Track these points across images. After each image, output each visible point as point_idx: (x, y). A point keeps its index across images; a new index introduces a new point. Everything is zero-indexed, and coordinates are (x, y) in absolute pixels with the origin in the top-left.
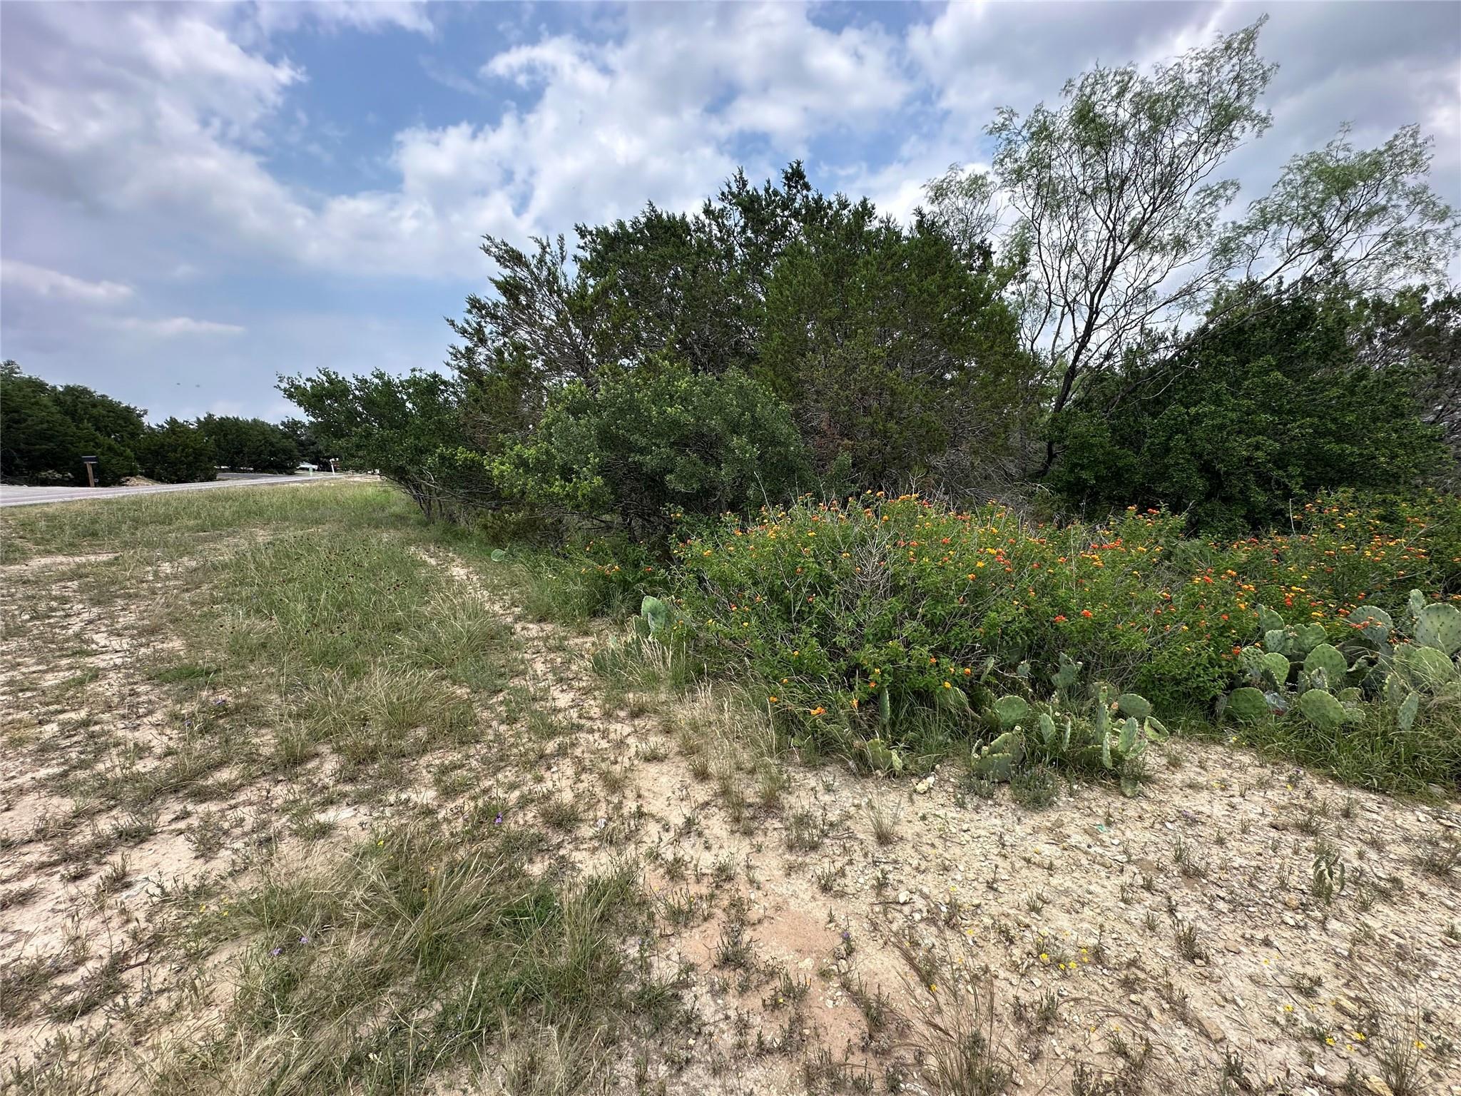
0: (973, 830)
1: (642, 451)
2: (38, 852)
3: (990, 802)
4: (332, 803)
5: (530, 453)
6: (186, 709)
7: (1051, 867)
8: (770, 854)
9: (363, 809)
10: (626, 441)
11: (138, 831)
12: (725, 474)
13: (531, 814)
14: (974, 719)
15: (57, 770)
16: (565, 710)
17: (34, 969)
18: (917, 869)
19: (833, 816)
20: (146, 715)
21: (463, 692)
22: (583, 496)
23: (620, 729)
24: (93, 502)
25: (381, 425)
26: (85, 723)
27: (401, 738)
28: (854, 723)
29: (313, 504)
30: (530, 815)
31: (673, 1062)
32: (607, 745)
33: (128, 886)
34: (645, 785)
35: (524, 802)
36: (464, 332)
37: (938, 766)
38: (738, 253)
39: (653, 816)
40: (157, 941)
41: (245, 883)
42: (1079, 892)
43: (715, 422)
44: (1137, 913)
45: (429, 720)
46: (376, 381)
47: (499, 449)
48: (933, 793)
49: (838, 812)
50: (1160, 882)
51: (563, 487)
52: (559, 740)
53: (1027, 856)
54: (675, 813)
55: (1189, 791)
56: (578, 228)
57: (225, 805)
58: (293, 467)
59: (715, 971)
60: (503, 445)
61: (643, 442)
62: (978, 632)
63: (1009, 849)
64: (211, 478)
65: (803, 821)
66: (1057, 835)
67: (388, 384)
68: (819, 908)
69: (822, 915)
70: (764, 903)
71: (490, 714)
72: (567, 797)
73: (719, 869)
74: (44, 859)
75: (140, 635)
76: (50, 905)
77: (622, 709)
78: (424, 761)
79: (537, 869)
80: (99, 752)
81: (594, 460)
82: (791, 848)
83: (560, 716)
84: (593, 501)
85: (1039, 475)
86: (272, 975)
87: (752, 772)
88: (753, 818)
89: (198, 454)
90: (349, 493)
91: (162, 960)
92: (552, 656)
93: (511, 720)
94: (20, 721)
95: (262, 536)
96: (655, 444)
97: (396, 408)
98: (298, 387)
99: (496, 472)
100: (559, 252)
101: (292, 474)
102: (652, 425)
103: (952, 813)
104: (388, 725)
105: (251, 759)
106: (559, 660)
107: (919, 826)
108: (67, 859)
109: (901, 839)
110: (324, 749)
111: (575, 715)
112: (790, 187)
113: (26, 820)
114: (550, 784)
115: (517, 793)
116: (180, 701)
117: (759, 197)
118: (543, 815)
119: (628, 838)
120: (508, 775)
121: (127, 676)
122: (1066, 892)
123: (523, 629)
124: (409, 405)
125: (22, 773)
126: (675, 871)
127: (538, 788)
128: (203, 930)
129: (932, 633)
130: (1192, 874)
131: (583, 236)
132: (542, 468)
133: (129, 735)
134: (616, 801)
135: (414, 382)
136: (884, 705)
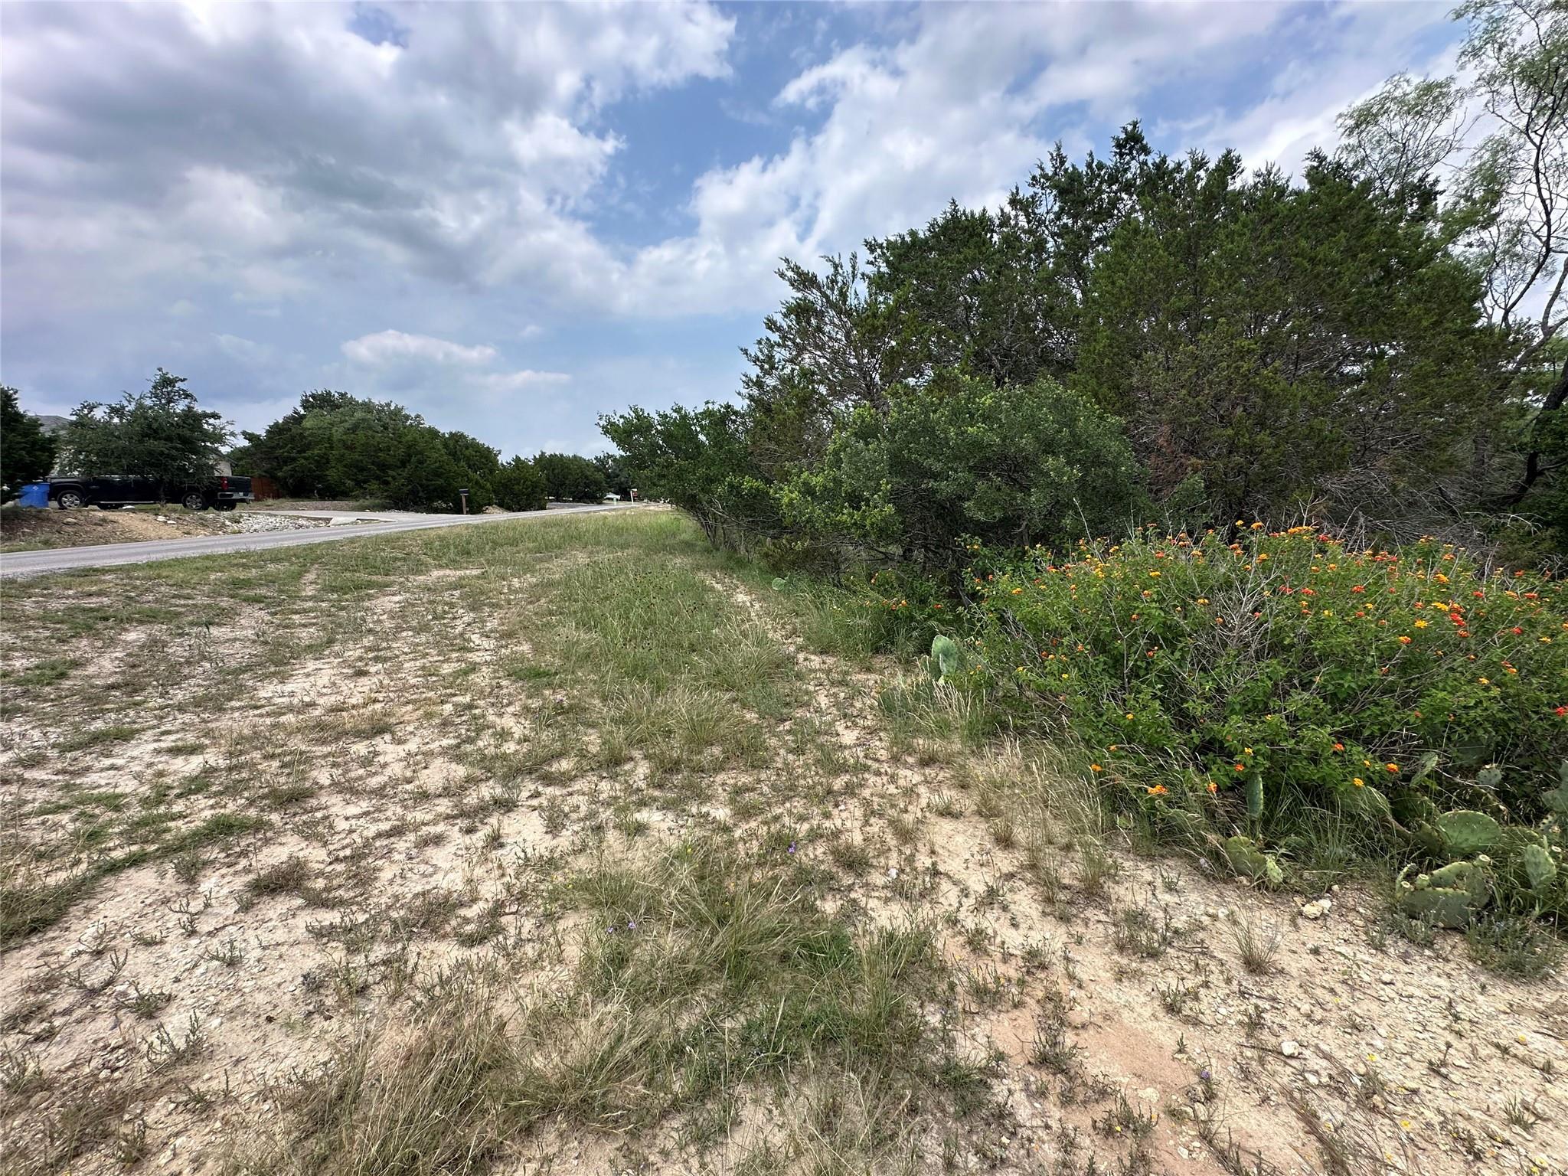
0: (1399, 985)
1: (935, 476)
2: (444, 806)
3: (1427, 952)
4: (645, 805)
5: (817, 481)
6: (535, 703)
7: (1547, 1069)
8: (1093, 949)
9: (670, 816)
10: (919, 465)
11: (506, 801)
12: (1037, 501)
13: (820, 849)
14: (1400, 834)
15: (453, 742)
16: (850, 747)
17: (447, 898)
18: (1308, 1016)
19: (1180, 922)
20: (508, 705)
21: (751, 716)
22: (872, 524)
23: (910, 776)
24: (467, 527)
25: (677, 457)
26: (470, 707)
27: (700, 753)
28: (1210, 813)
29: (619, 531)
30: (820, 851)
31: (985, 1155)
32: (895, 791)
33: (502, 846)
34: (939, 840)
35: (814, 836)
36: (756, 360)
37: (1336, 888)
38: (1050, 245)
39: (949, 877)
40: (522, 897)
41: (582, 862)
43: (1026, 441)
45: (722, 740)
46: (675, 415)
47: (785, 477)
48: (1330, 922)
49: (1184, 918)
51: (851, 515)
52: (846, 778)
53: (1503, 1042)
54: (973, 878)
56: (867, 243)
57: (565, 791)
58: (602, 497)
59: (1030, 1069)
60: (788, 473)
61: (937, 467)
62: (1414, 715)
63: (1467, 1026)
64: (543, 508)
65: (1136, 919)
67: (684, 417)
68: (1166, 1032)
69: (1170, 1043)
70: (1087, 1005)
71: (777, 743)
72: (857, 839)
73: (1029, 953)
74: (449, 811)
75: (502, 637)
76: (453, 850)
77: (910, 755)
78: (720, 778)
79: (830, 906)
80: (480, 730)
81: (885, 486)
82: (1121, 948)
83: (847, 752)
84: (881, 530)
85: (1513, 501)
86: (608, 951)
87: (1068, 848)
88: (1070, 903)
89: (535, 485)
90: (646, 520)
91: (527, 914)
92: (835, 690)
93: (799, 751)
94: (430, 699)
95: (582, 558)
96: (951, 469)
97: (690, 440)
98: (613, 424)
99: (786, 500)
100: (850, 270)
101: (600, 503)
102: (949, 448)
103: (1364, 955)
104: (690, 740)
105: (582, 754)
106: (842, 695)
107: (1308, 962)
108: (463, 814)
109: (1282, 971)
110: (637, 754)
111: (861, 755)
112: (1121, 155)
113: (436, 778)
114: (838, 823)
115: (806, 826)
116: (530, 697)
117: (1080, 175)
118: (833, 853)
119: (922, 896)
120: (798, 805)
121: (495, 671)
123: (806, 659)
124: (702, 437)
125: (433, 741)
126: (977, 942)
127: (827, 824)
128: (554, 896)
129: (1334, 711)
131: (872, 251)
132: (829, 495)
133: (498, 720)
134: (908, 852)
135: (708, 414)
136: (1253, 795)
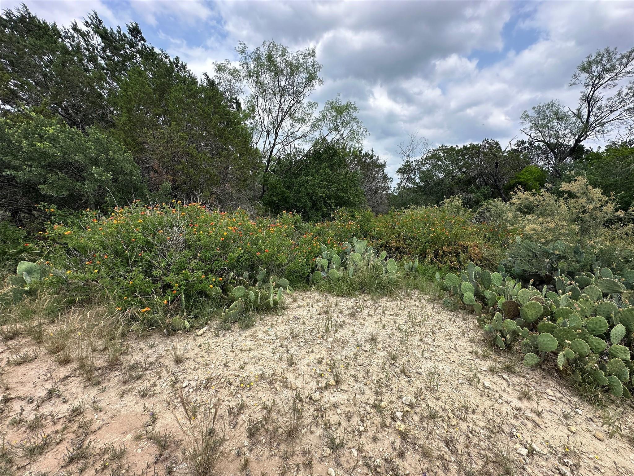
0: (221, 345)
3: (230, 331)
7: (250, 350)
8: (111, 390)
12: (88, 187)
14: (224, 298)
18: (194, 370)
19: (152, 359)
28: (166, 312)
37: (209, 322)
42: (259, 356)
44: (276, 357)
48: (205, 334)
49: (156, 356)
50: (285, 343)
53: (242, 348)
54: (39, 390)
55: (298, 309)
59: (62, 470)
62: (226, 262)
63: (235, 348)
65: (133, 367)
66: (254, 337)
68: (139, 407)
69: (140, 410)
70: (104, 417)
73: (72, 411)
85: (260, 198)
87: (105, 349)
88: (101, 375)
103: (214, 340)
107: (197, 350)
109: (188, 359)
112: (132, 36)
117: (113, 34)
122: (254, 357)
126: (35, 425)
129: (206, 265)
130: (295, 336)
136: (182, 300)
